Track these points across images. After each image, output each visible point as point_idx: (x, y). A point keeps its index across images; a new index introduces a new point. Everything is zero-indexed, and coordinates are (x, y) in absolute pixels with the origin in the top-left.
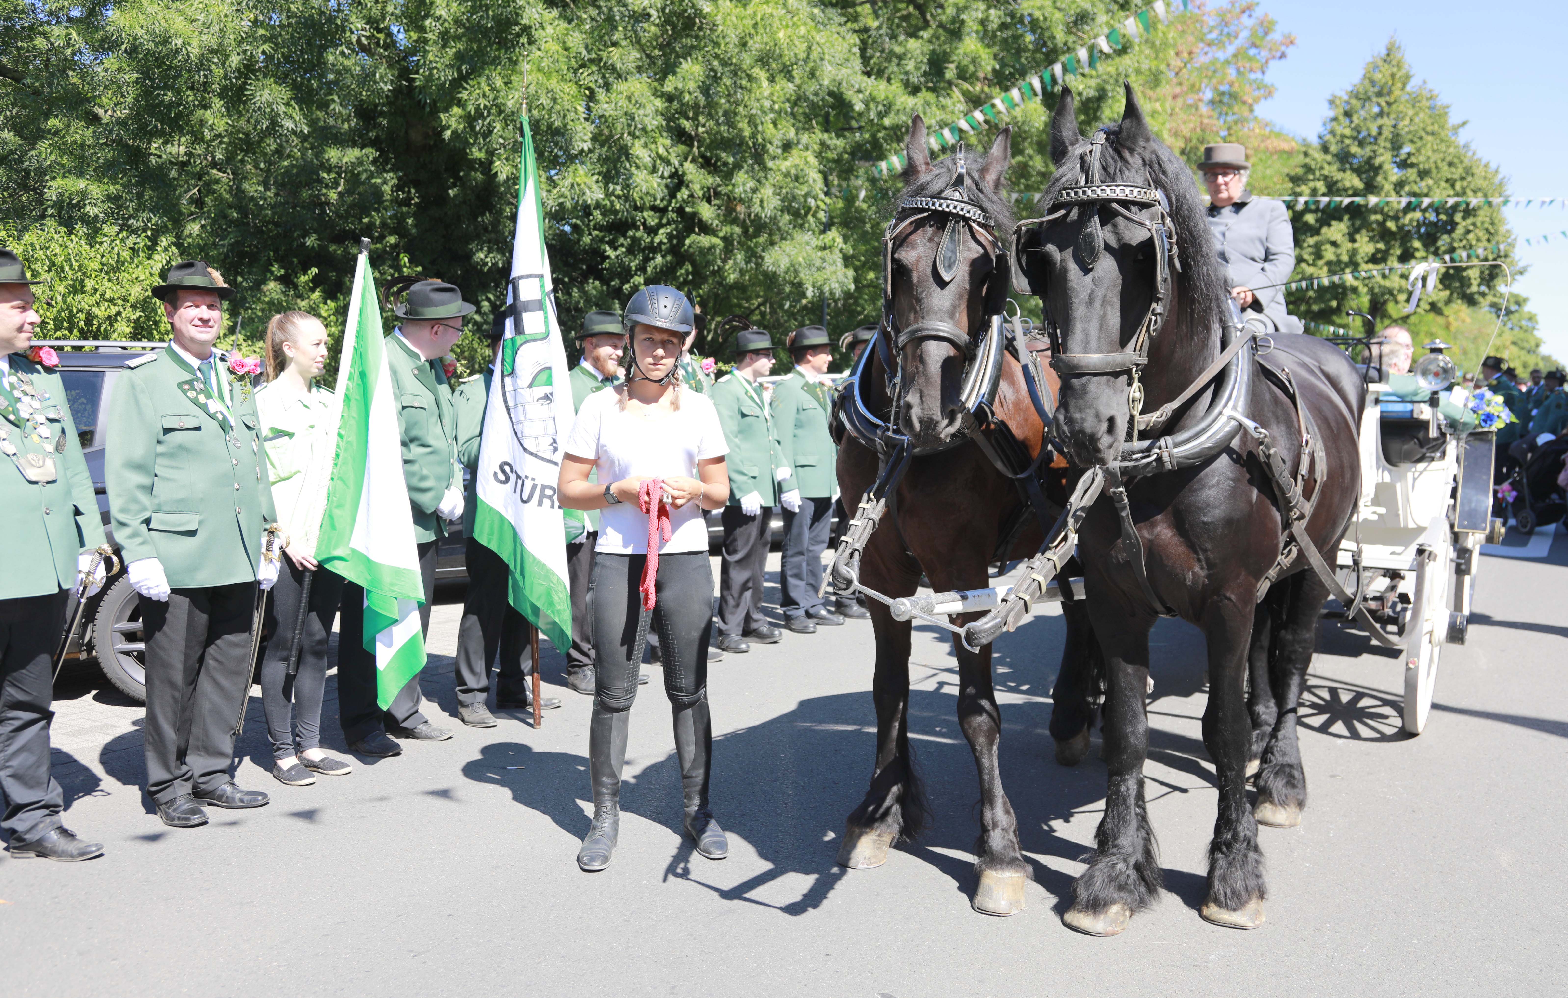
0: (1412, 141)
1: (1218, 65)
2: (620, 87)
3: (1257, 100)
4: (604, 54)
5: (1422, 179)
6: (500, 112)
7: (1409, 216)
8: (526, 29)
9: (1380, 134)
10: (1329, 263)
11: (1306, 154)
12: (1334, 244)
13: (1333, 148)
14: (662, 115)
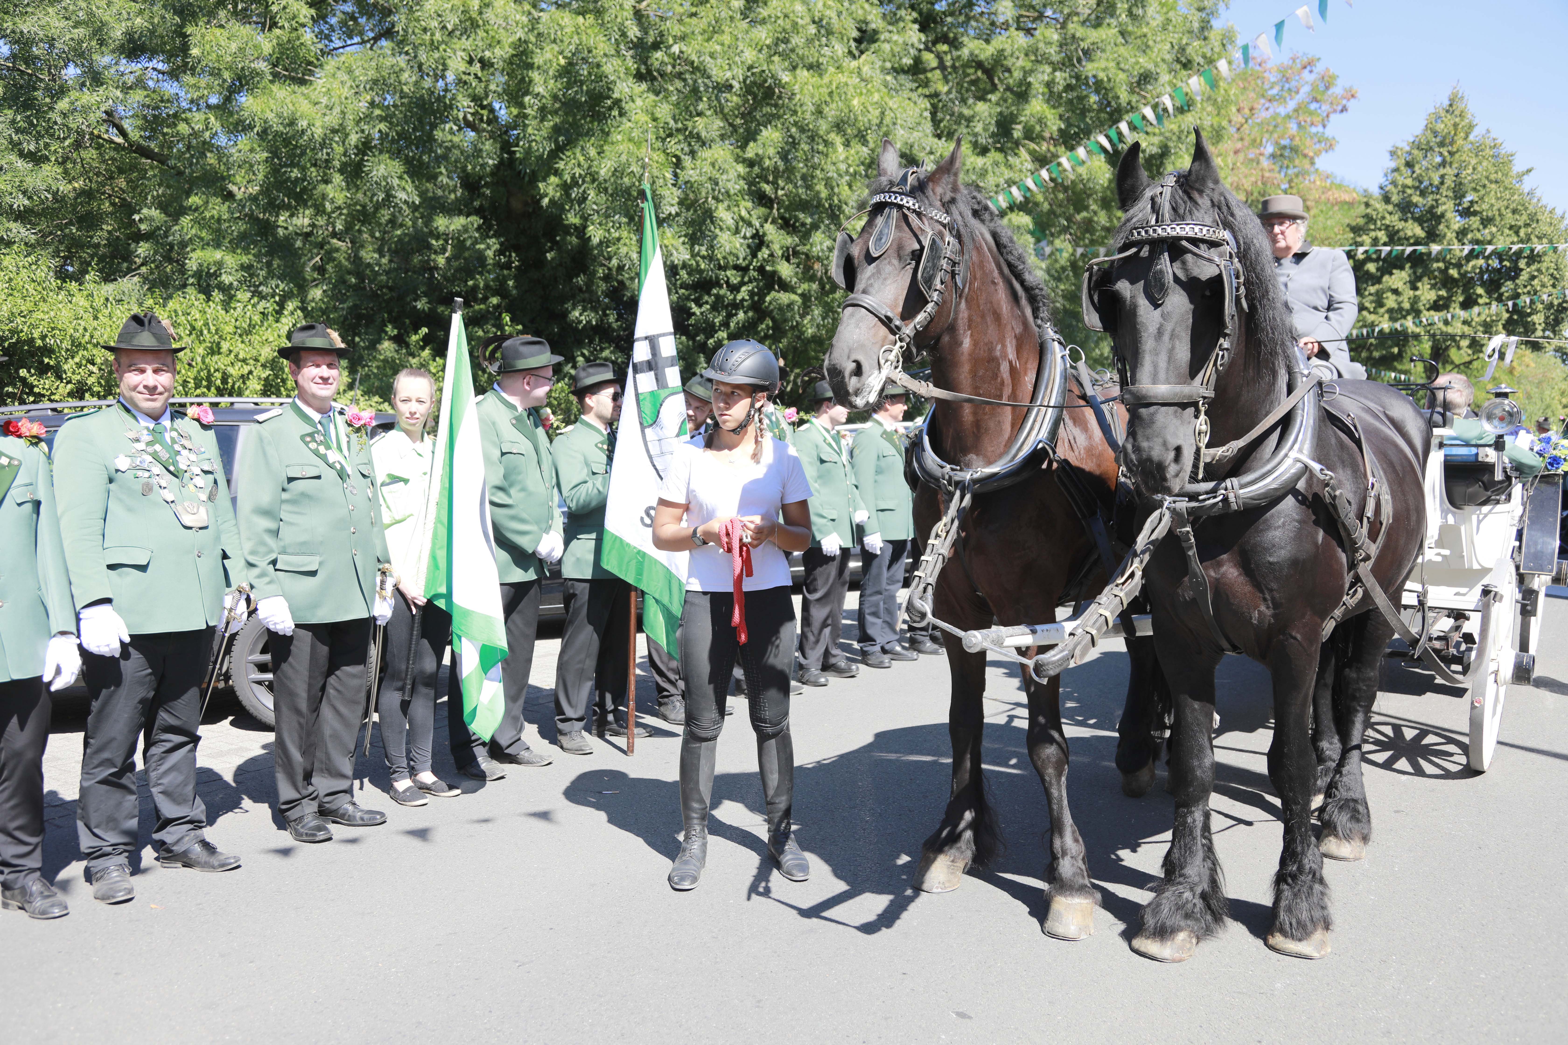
0: (1475, 190)
1: (1279, 121)
2: (705, 154)
3: (1318, 153)
4: (690, 124)
5: (1485, 227)
6: (594, 180)
7: (1471, 264)
8: (617, 102)
9: (1442, 183)
10: (1390, 311)
11: (1367, 205)
12: (1396, 292)
13: (1395, 198)
14: (744, 179)
